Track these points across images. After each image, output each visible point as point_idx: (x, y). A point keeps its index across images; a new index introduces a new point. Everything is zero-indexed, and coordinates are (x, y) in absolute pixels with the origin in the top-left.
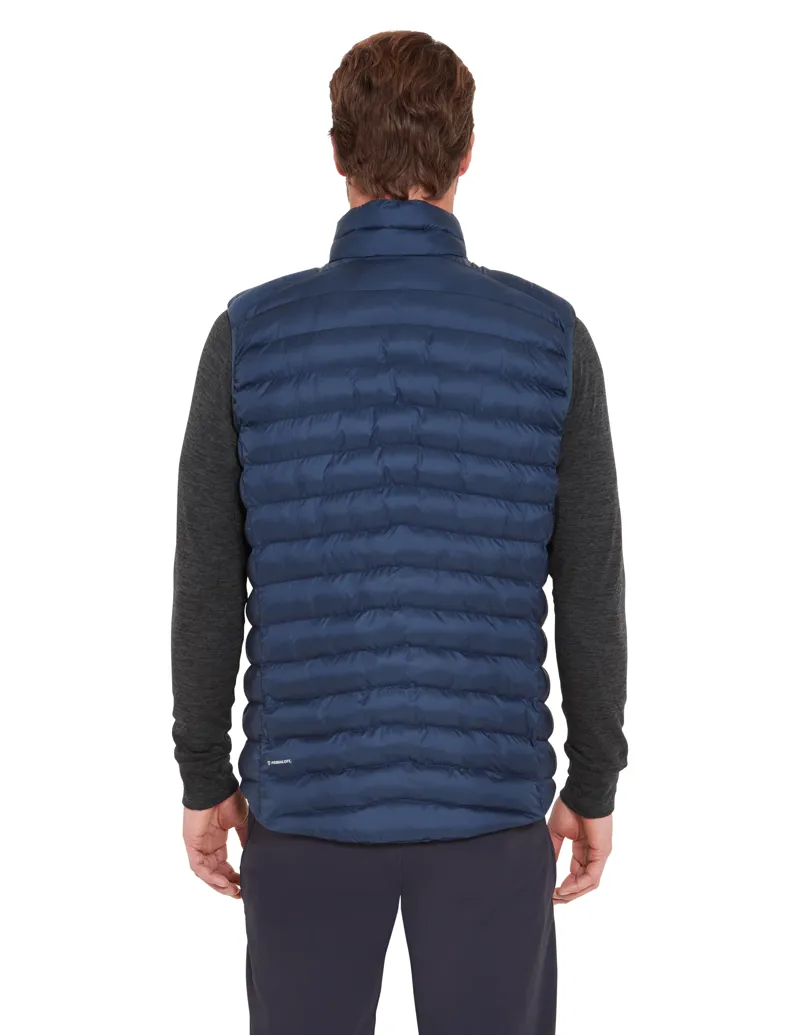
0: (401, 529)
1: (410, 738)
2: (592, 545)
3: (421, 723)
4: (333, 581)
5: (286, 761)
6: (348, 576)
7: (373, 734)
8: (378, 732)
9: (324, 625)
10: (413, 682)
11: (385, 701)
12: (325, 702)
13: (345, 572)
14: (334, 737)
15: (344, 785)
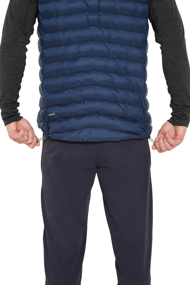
0: (92, 28)
1: (98, 105)
2: (170, 24)
3: (102, 99)
4: (69, 46)
5: (53, 114)
6: (74, 45)
7: (84, 103)
8: (86, 102)
9: (66, 63)
10: (98, 84)
11: (88, 92)
12: (66, 92)
13: (73, 43)
14: (70, 104)
15: (74, 122)
